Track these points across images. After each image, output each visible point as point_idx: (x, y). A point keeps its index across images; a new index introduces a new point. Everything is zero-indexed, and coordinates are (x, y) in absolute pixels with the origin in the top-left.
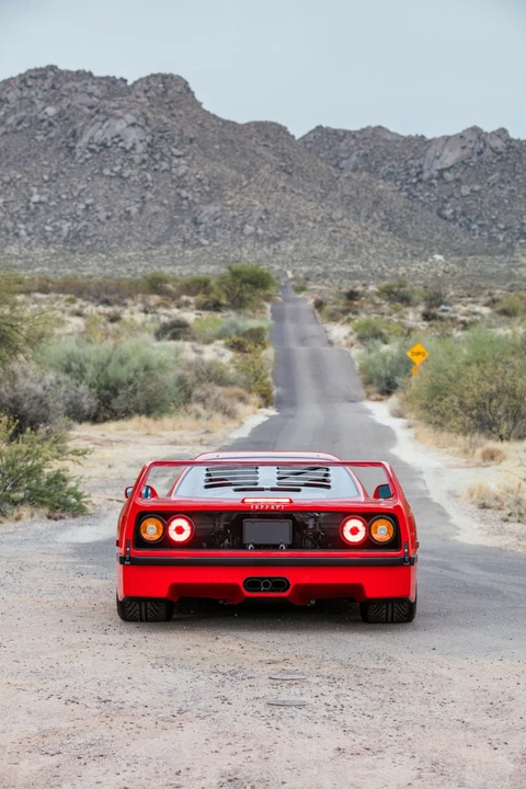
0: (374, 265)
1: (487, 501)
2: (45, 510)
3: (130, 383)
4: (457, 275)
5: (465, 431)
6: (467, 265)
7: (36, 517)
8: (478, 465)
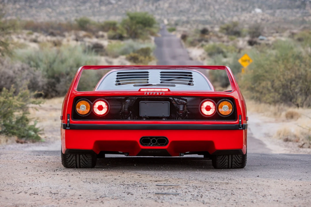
0: (218, 16)
1: (289, 138)
2: (15, 138)
3: (68, 74)
4: (270, 22)
5: (275, 102)
6: (276, 15)
7: (9, 141)
8: (283, 121)
